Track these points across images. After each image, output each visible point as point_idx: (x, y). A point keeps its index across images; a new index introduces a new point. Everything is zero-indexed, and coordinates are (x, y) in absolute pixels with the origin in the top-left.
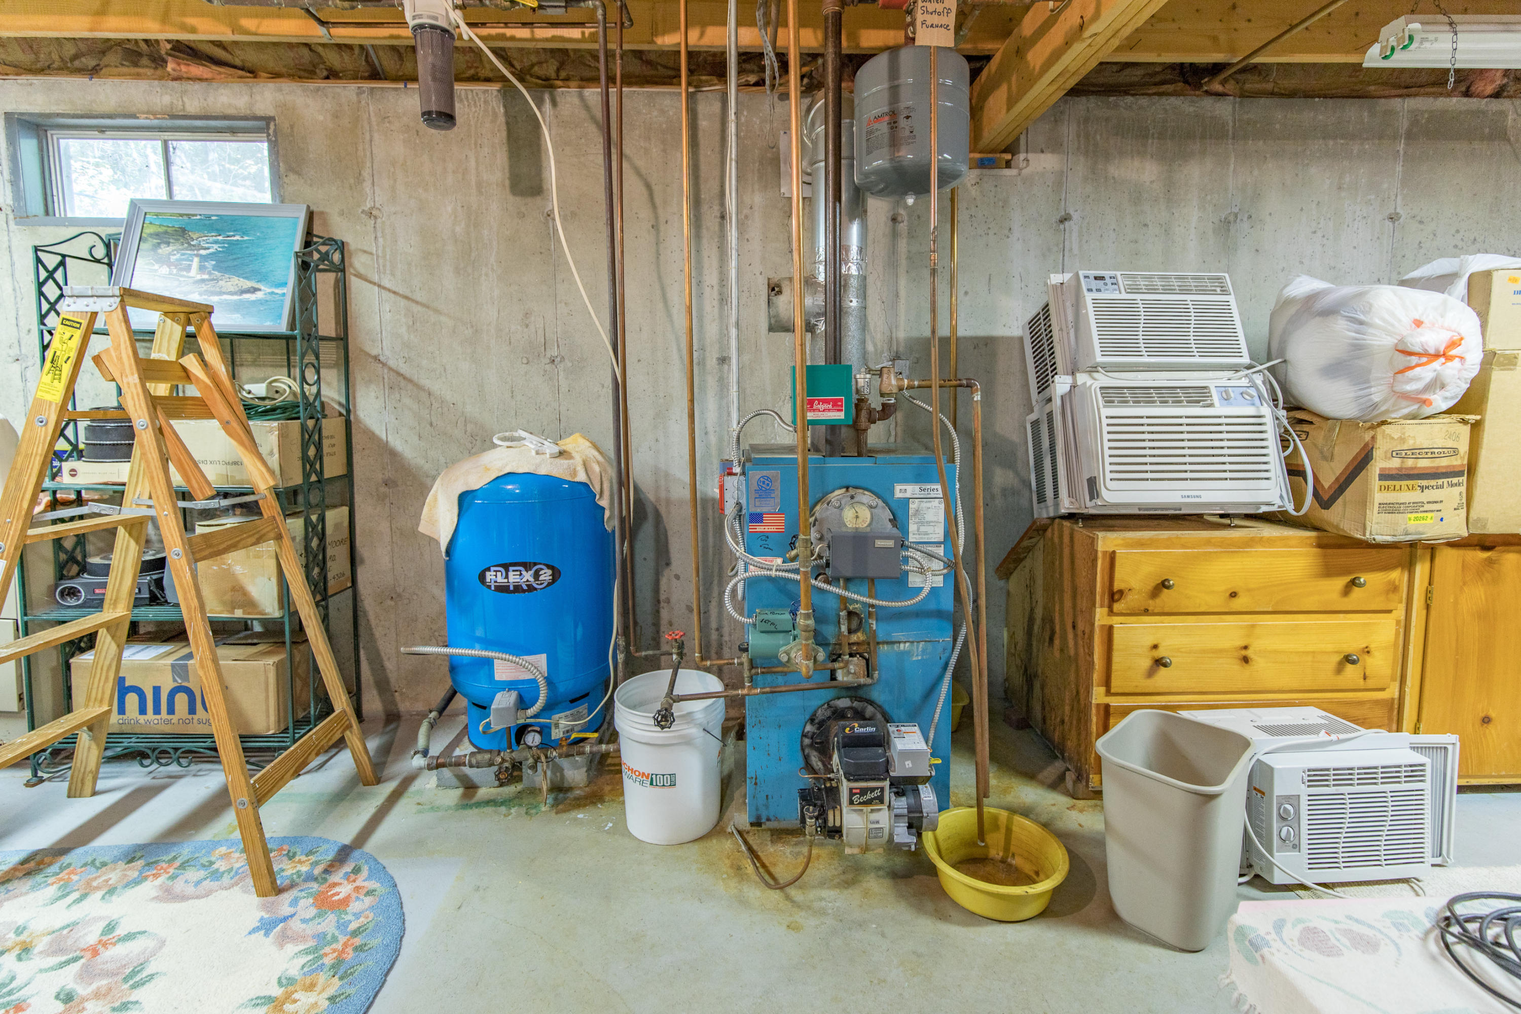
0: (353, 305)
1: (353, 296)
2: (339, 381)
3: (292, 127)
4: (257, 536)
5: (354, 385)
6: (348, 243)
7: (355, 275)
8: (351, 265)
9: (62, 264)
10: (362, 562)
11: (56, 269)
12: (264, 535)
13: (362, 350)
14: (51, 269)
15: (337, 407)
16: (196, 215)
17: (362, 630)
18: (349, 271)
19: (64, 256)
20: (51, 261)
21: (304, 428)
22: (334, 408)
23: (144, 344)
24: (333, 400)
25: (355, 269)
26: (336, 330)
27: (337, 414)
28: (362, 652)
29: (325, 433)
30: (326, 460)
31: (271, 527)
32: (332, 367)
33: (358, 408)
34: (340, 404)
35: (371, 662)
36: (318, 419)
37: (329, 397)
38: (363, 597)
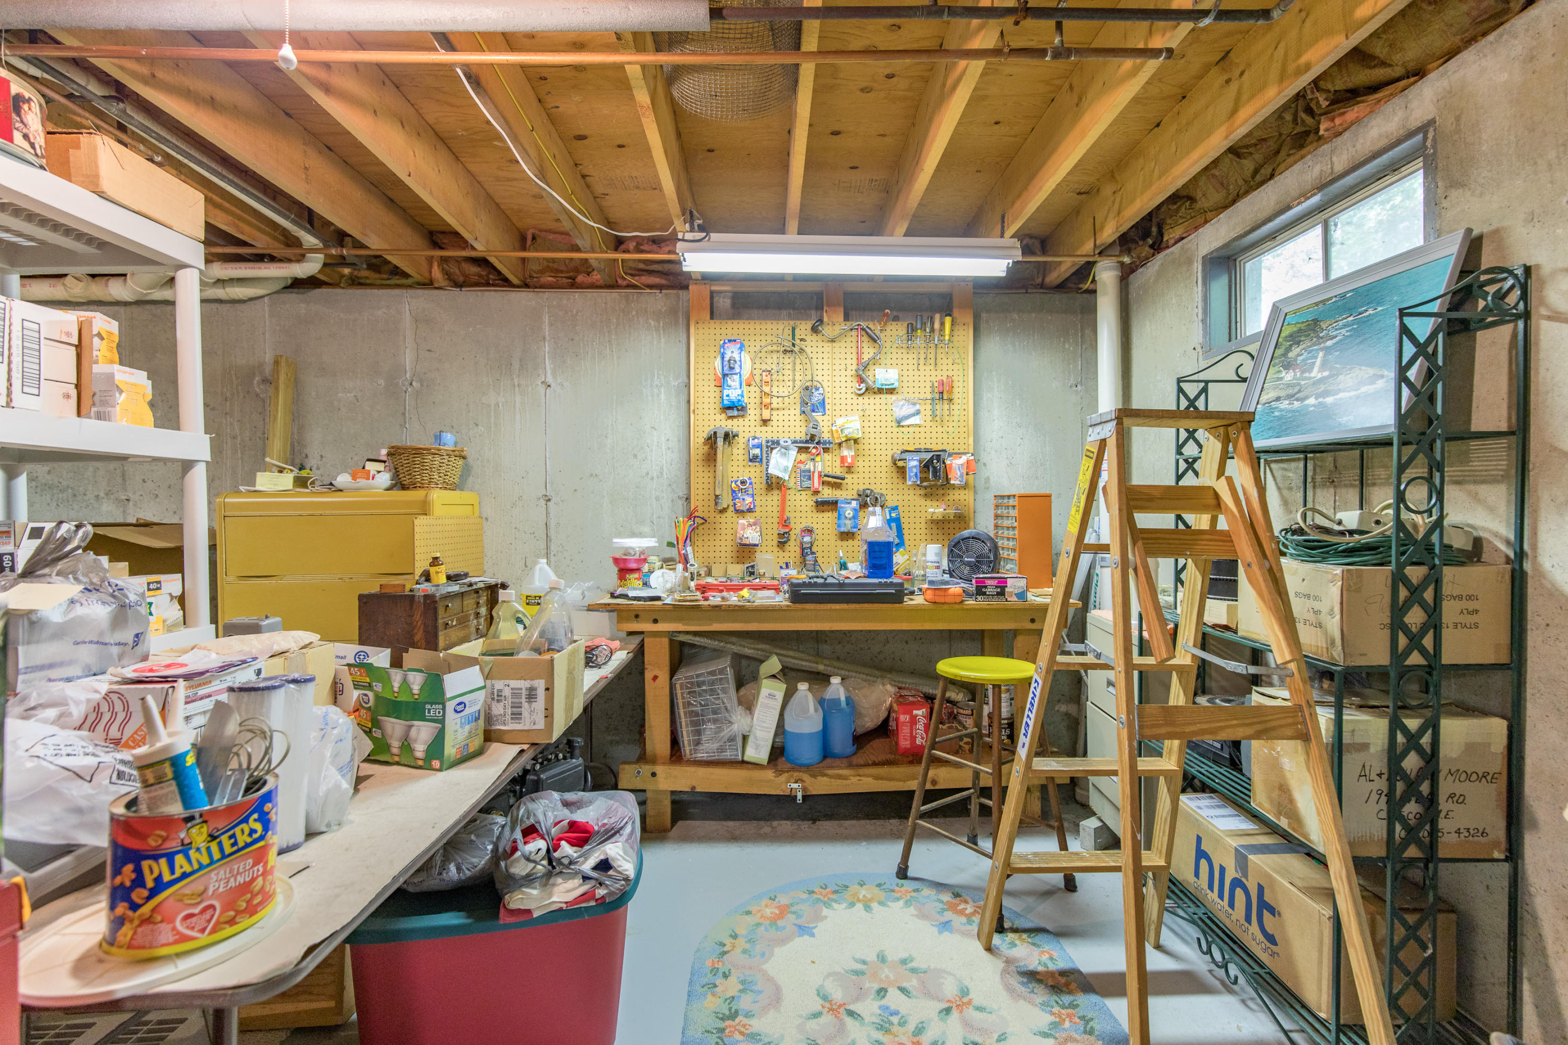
0: (1542, 371)
1: (1542, 355)
2: (1508, 502)
3: (1458, 119)
4: (1258, 727)
5: (1535, 511)
6: (1538, 266)
7: (1549, 318)
8: (1542, 302)
9: (1205, 390)
10: (1535, 825)
11: (1197, 397)
12: (1274, 729)
13: (1554, 449)
14: (1192, 397)
15: (1502, 547)
16: (1331, 298)
17: (1527, 944)
18: (1539, 311)
19: (1207, 382)
20: (1192, 390)
21: (1399, 578)
22: (1497, 550)
23: (1282, 465)
24: (1496, 535)
25: (1547, 307)
26: (1509, 418)
27: (1503, 560)
28: (1526, 989)
29: (1446, 590)
30: (1447, 634)
31: (1290, 720)
32: (1498, 482)
33: (1540, 551)
34: (1508, 542)
35: (1541, 1014)
36: (1433, 567)
37: (1490, 531)
38: (1532, 890)
